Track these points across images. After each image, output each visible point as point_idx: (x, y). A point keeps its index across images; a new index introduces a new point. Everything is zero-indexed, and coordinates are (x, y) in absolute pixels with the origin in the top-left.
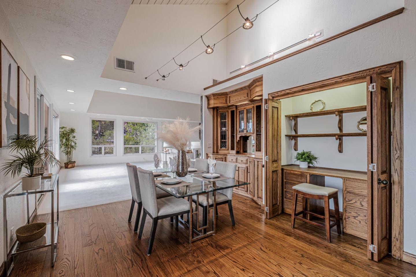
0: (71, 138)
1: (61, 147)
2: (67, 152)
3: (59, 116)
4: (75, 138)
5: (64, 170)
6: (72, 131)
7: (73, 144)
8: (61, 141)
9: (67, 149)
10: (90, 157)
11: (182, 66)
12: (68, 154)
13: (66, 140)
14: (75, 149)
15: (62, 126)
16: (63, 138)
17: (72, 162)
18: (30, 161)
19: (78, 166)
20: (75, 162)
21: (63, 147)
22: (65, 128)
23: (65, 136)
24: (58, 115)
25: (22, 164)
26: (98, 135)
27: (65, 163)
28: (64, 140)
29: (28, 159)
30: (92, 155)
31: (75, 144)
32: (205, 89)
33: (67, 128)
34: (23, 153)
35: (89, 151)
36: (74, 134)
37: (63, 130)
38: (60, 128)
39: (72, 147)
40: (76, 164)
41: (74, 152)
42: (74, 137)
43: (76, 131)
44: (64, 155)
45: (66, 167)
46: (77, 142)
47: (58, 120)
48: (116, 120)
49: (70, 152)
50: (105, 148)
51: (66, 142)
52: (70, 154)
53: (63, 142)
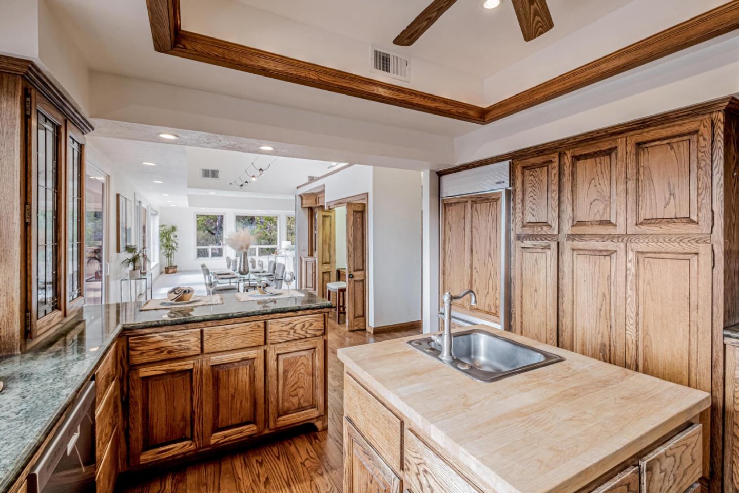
0: (172, 237)
1: (161, 249)
2: (168, 254)
3: (159, 214)
4: (177, 238)
5: (165, 276)
6: (174, 229)
7: (174, 245)
8: (161, 241)
9: (168, 251)
10: (195, 260)
11: (262, 170)
12: (168, 256)
13: (167, 239)
14: (176, 251)
15: (161, 225)
16: (163, 237)
17: (173, 266)
18: (134, 260)
19: (180, 271)
20: (176, 266)
21: (164, 248)
22: (165, 226)
23: (165, 236)
24: (156, 212)
25: (129, 262)
26: (218, 228)
27: (165, 268)
28: (165, 240)
29: (133, 259)
30: (197, 258)
31: (177, 244)
32: (298, 188)
33: (168, 226)
34: (130, 256)
35: (194, 253)
36: (176, 233)
37: (162, 229)
38: (160, 226)
39: (174, 248)
40: (178, 269)
41: (176, 255)
42: (176, 236)
43: (178, 229)
44: (165, 258)
45: (167, 272)
46: (178, 242)
47: (157, 218)
48: (225, 213)
49: (171, 254)
50: (213, 249)
51: (166, 243)
52: (171, 257)
53: (163, 242)
